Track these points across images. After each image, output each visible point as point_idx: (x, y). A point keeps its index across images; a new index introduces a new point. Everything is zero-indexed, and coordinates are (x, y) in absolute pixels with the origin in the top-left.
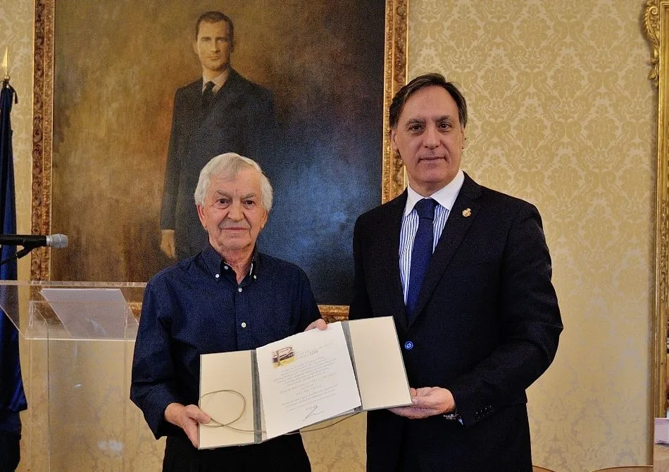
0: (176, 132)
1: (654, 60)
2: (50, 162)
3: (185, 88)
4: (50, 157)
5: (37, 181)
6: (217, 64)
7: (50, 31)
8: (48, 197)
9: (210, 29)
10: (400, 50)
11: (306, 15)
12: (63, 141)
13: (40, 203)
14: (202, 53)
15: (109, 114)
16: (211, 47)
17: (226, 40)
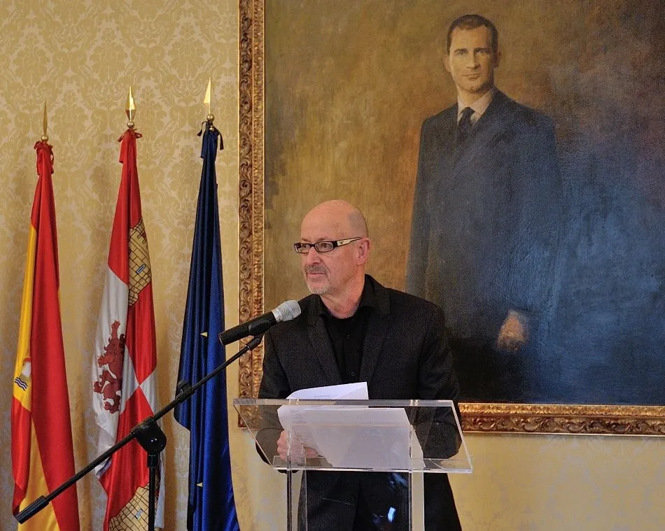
0: (423, 176)
2: (261, 221)
3: (433, 118)
4: (261, 214)
5: (246, 247)
6: (477, 83)
7: (258, 52)
8: (259, 267)
9: (465, 39)
11: (596, 11)
12: (277, 194)
13: (250, 275)
14: (457, 70)
15: (336, 156)
16: (468, 62)
17: (488, 51)
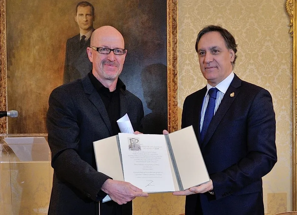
1: (291, 25)
2: (6, 75)
3: (71, 39)
4: (6, 72)
6: (87, 27)
7: (3, 11)
8: (5, 92)
9: (82, 10)
10: (174, 20)
11: (129, 3)
12: (12, 65)
14: (79, 22)
15: (34, 52)
16: (84, 19)
17: (90, 15)
